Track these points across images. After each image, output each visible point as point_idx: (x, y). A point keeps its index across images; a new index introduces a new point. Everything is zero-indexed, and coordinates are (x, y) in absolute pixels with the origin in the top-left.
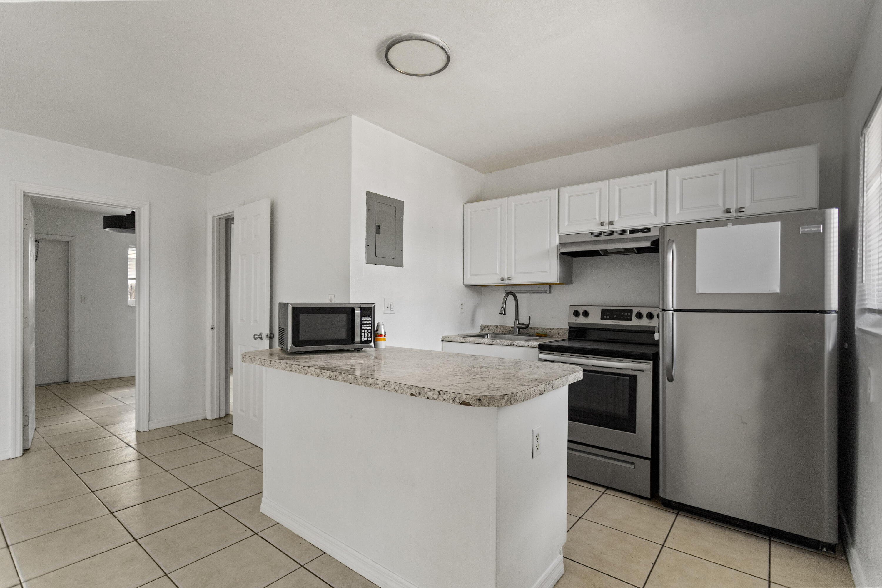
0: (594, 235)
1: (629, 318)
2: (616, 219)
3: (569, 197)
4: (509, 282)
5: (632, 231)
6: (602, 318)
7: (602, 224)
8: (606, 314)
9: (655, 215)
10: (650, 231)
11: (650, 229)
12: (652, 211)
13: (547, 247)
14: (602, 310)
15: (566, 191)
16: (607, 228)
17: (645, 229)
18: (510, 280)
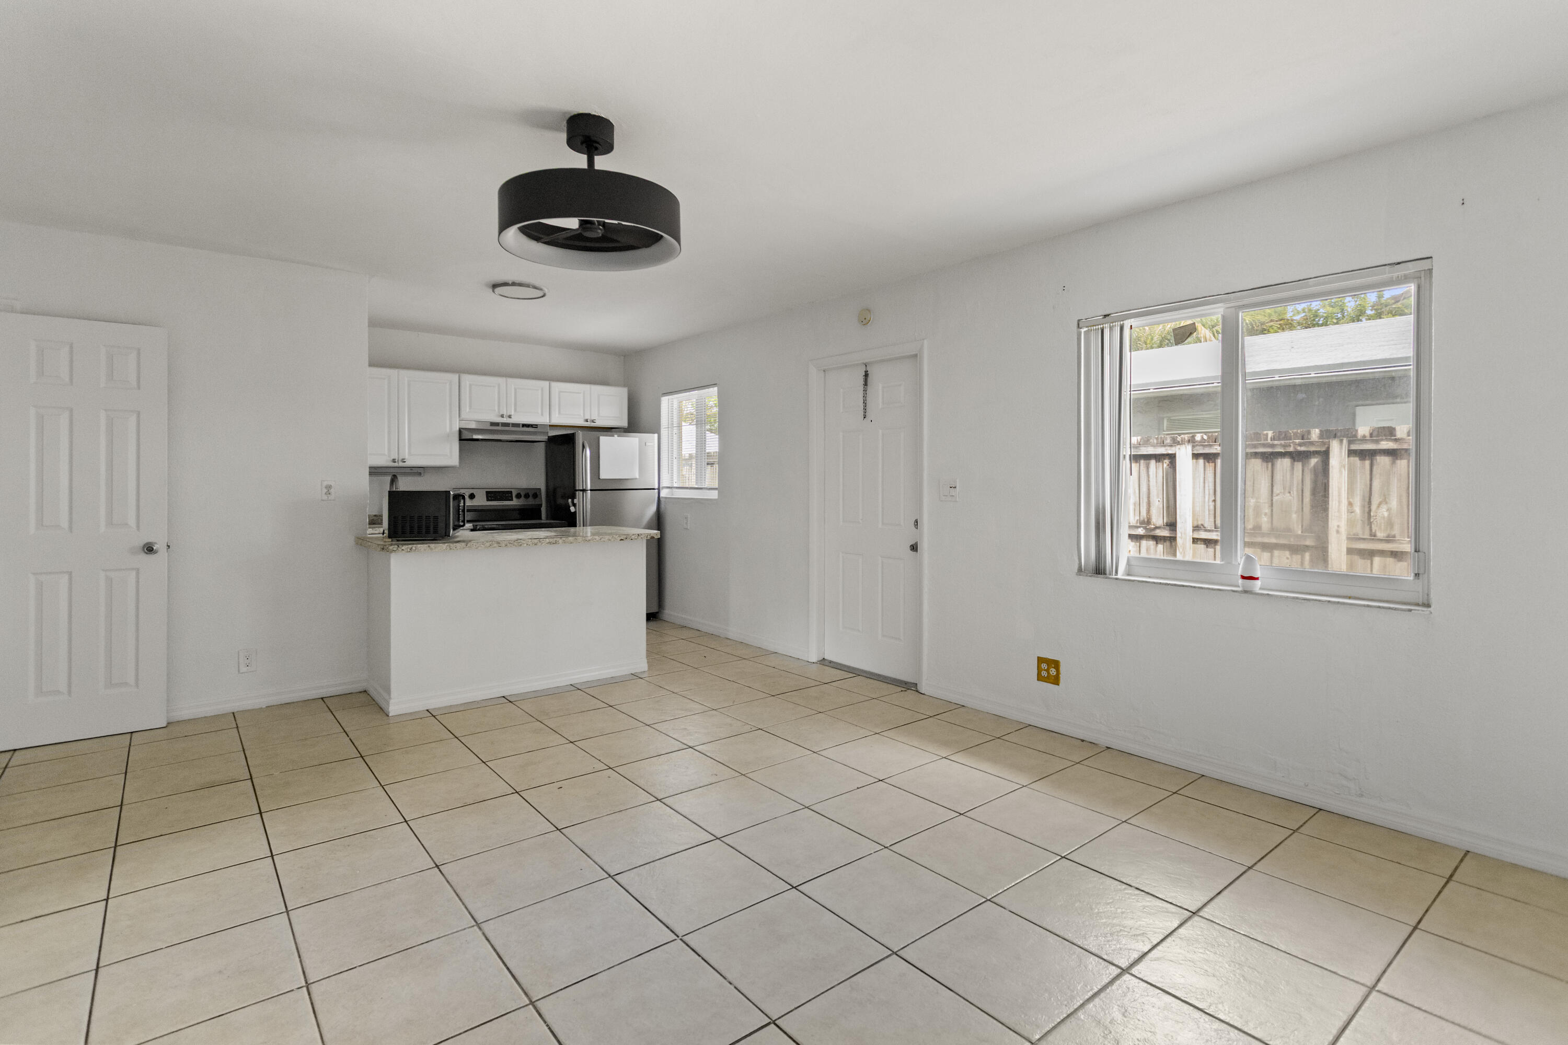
0: (493, 424)
1: (510, 498)
2: (513, 413)
3: (470, 385)
4: (401, 464)
5: (524, 425)
6: (488, 500)
7: (502, 416)
8: (492, 495)
9: (542, 415)
10: (537, 427)
11: (537, 425)
12: (540, 411)
13: (448, 430)
14: (487, 492)
15: (467, 379)
16: (505, 420)
17: (534, 425)
18: (405, 462)
